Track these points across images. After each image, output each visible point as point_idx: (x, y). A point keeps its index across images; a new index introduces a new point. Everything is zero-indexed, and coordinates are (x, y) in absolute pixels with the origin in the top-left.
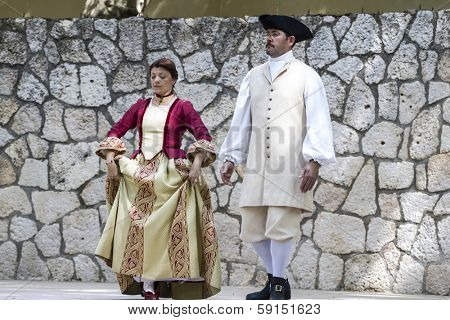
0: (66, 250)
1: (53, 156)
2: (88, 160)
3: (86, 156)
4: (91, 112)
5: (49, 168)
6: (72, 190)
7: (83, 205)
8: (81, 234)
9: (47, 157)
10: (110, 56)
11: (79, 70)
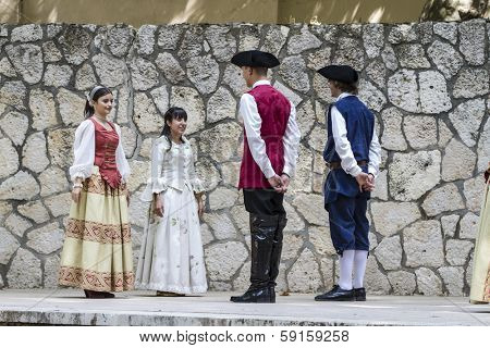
0: (408, 263)
1: (392, 166)
2: (429, 169)
3: (427, 165)
4: (431, 119)
5: (389, 178)
6: (412, 200)
7: (424, 216)
8: (423, 246)
9: (386, 167)
10: (450, 60)
11: (418, 75)
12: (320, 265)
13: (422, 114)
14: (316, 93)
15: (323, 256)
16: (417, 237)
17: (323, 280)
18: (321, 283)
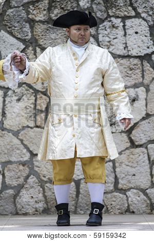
12: (44, 189)
13: (129, 57)
14: (36, 41)
15: (46, 182)
16: (127, 163)
17: (47, 202)
18: (45, 205)
